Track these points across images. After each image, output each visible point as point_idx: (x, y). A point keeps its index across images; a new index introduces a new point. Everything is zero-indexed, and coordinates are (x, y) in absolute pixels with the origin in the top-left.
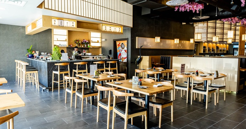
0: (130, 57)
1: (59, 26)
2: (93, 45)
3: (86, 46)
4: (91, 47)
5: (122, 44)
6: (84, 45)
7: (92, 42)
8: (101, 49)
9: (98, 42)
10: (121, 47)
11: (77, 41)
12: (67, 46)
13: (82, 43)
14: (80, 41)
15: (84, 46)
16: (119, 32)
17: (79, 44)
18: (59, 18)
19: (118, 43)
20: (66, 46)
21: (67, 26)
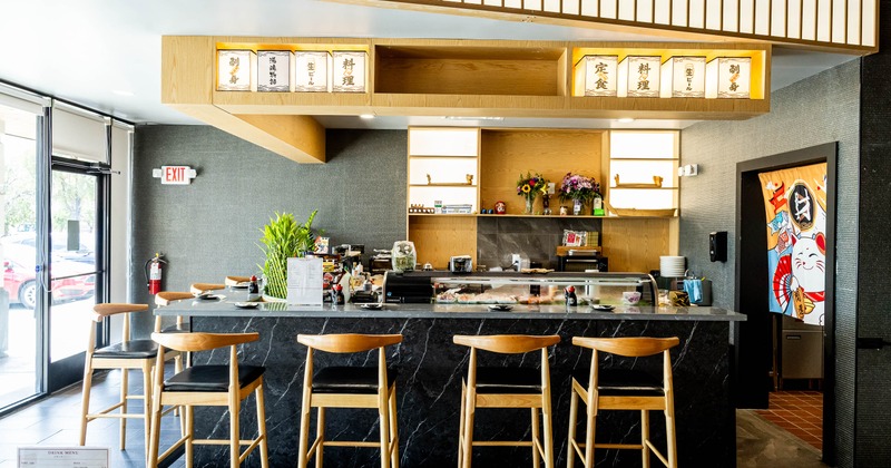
0: (854, 299)
2: (619, 201)
3: (577, 208)
4: (611, 215)
5: (800, 189)
6: (569, 204)
7: (620, 186)
8: (674, 228)
9: (657, 184)
10: (793, 211)
11: (527, 182)
12: (475, 209)
13: (562, 195)
14: (552, 185)
15: (570, 211)
16: (729, 94)
17: (546, 201)
19: (769, 184)
20: (466, 212)
21: (308, 86)
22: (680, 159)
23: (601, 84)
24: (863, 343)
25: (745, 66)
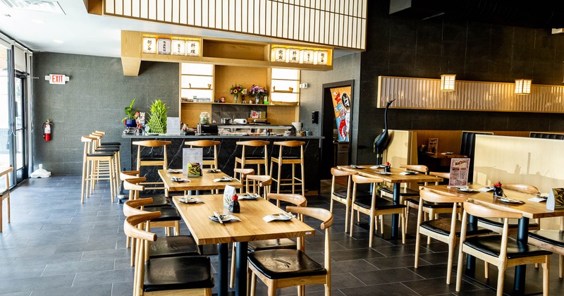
1: (159, 53)
2: (275, 98)
3: (257, 101)
4: (272, 104)
5: (345, 95)
6: (253, 99)
7: (275, 91)
8: (297, 110)
9: (291, 91)
10: (344, 103)
11: (236, 88)
12: (212, 100)
13: (250, 94)
14: (246, 90)
15: (254, 102)
16: (321, 63)
17: (243, 97)
18: (161, 36)
19: (334, 93)
20: (208, 102)
21: (177, 53)
22: (300, 81)
23: (281, 58)
24: (359, 147)
25: (326, 54)
